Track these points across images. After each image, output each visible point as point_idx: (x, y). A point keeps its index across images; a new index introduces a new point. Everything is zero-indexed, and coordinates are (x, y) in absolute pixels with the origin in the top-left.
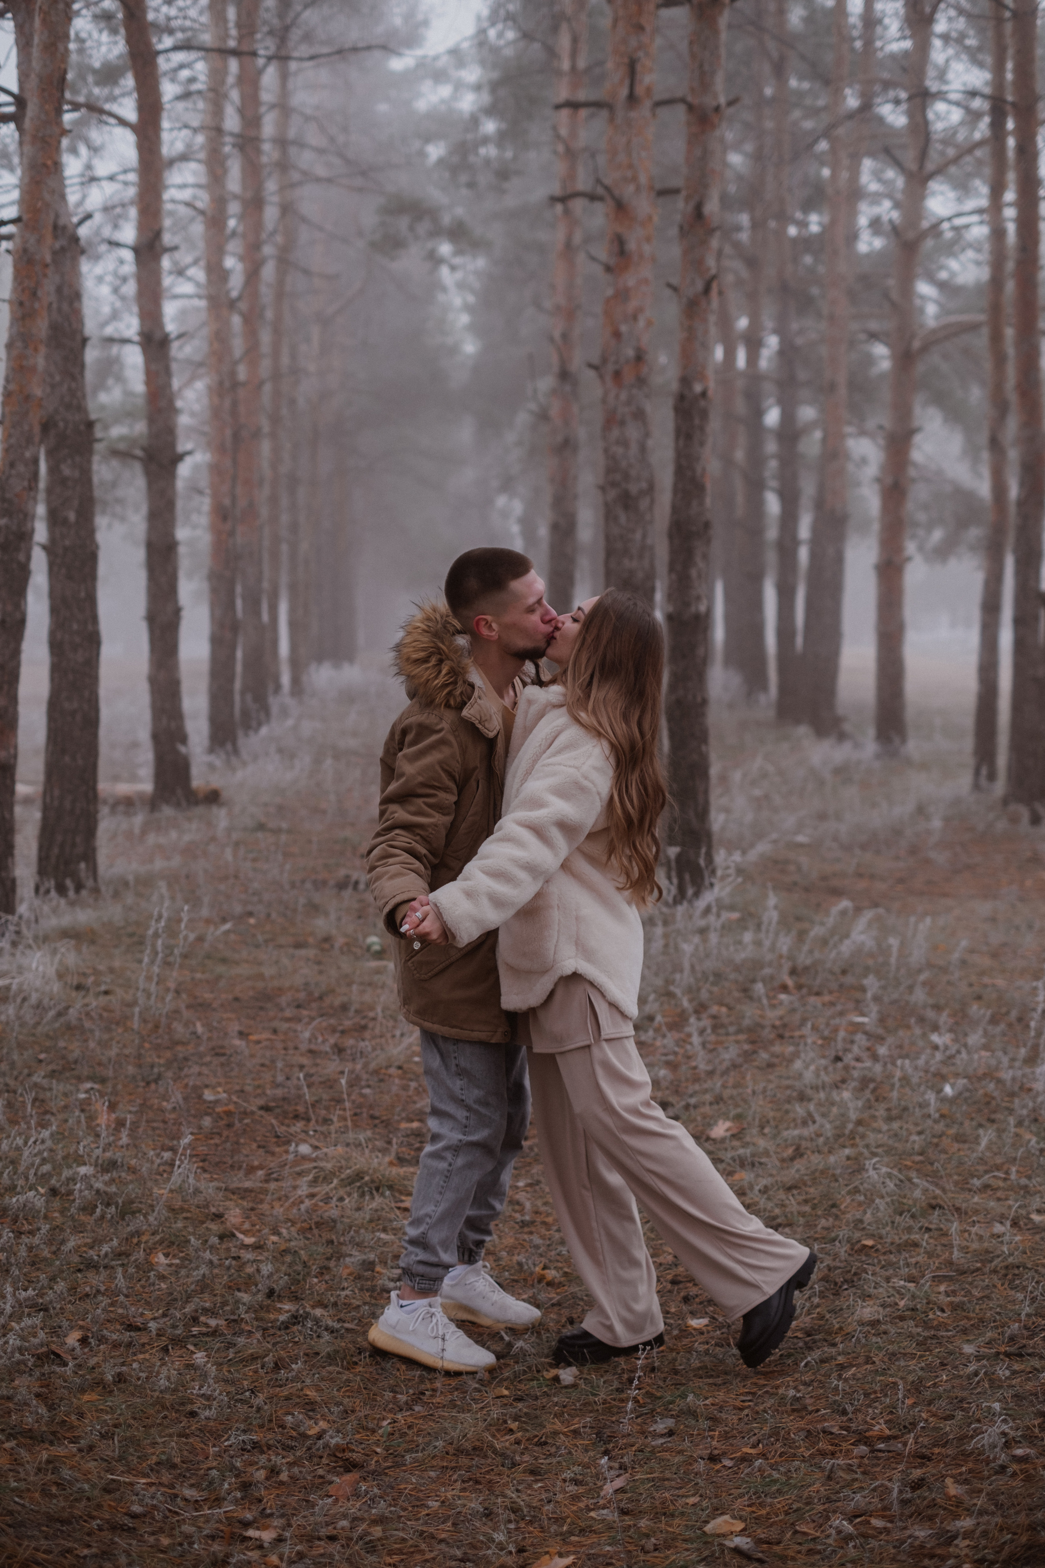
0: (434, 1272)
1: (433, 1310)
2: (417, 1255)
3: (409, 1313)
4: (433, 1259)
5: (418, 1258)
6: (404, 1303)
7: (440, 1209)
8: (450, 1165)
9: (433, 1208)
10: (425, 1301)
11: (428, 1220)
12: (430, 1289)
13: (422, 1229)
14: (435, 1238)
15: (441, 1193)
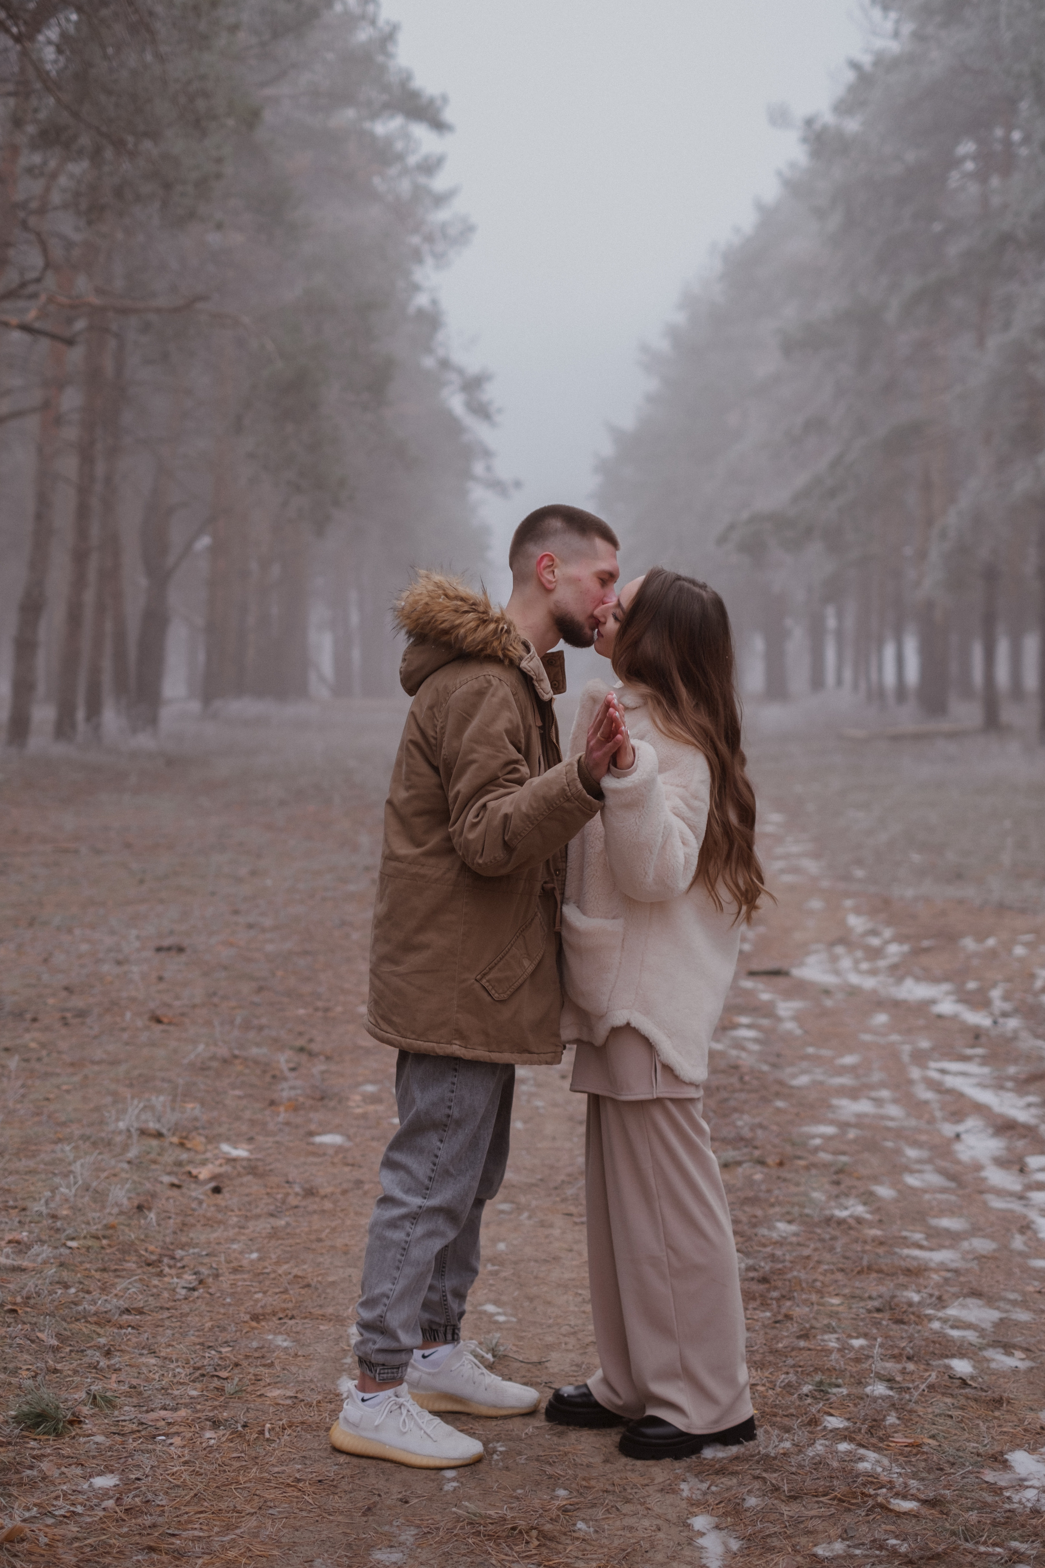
0: (396, 1359)
1: (401, 1400)
2: (375, 1343)
3: (373, 1406)
4: (394, 1345)
5: (377, 1346)
6: (367, 1396)
7: (399, 1287)
8: (408, 1235)
9: (390, 1286)
10: (390, 1392)
11: (385, 1300)
12: (394, 1378)
13: (378, 1311)
14: (394, 1320)
15: (398, 1268)
